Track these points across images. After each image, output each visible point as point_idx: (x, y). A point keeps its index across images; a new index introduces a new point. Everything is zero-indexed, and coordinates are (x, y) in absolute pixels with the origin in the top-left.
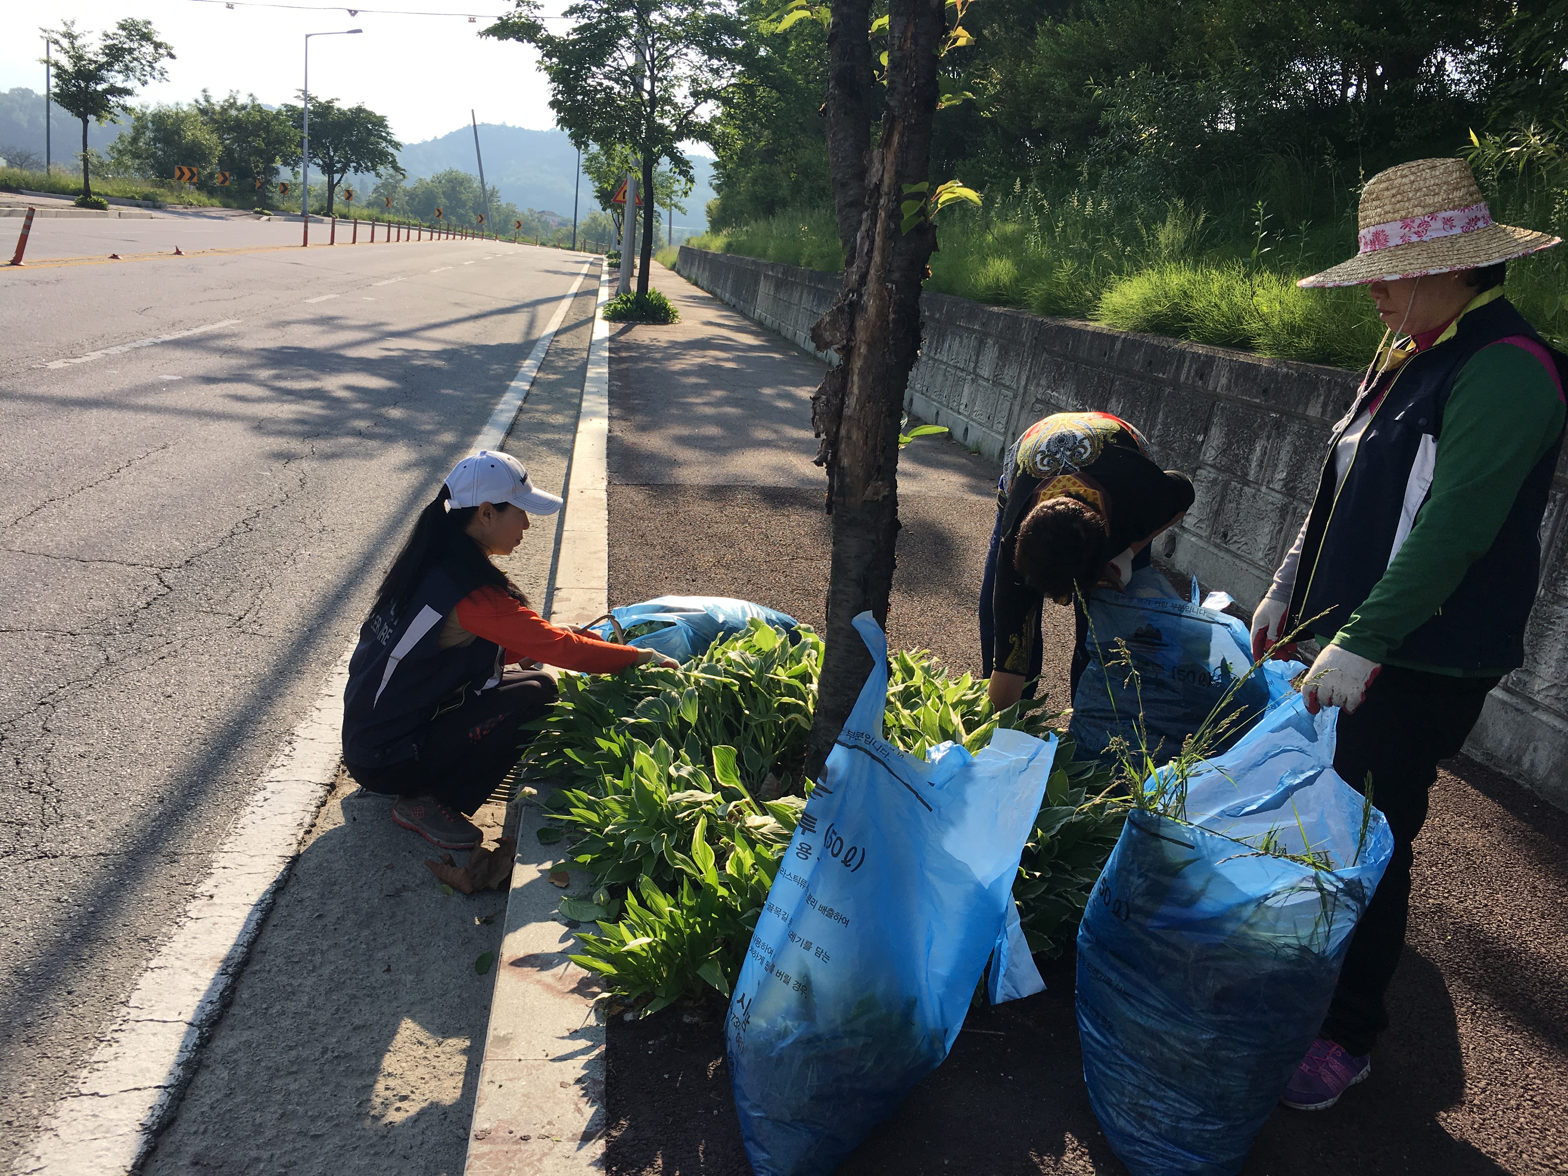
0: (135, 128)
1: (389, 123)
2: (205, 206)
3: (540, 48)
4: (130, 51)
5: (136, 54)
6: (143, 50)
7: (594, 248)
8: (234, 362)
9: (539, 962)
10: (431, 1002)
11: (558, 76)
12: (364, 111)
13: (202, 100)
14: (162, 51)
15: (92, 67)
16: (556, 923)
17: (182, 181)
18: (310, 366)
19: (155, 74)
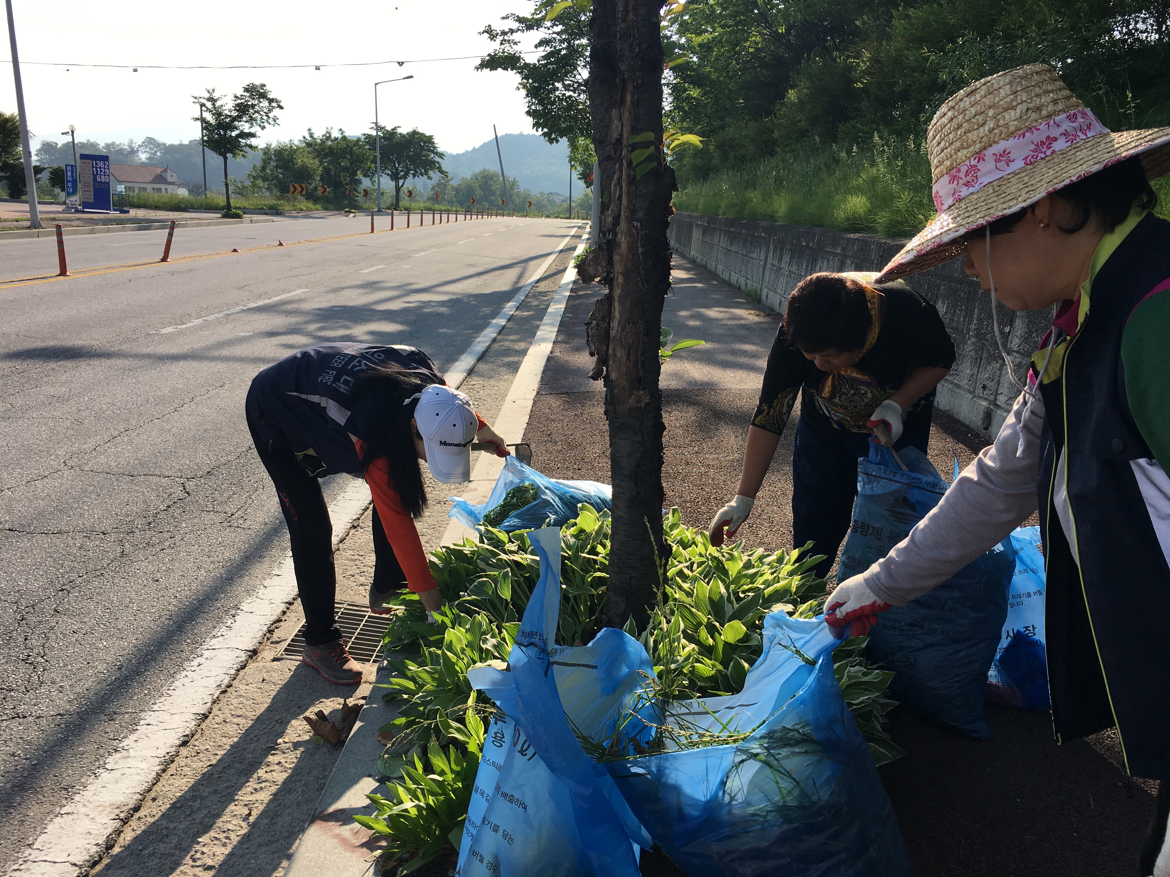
0: (263, 160)
1: (435, 141)
2: (311, 210)
3: (519, 73)
4: (253, 106)
5: (257, 108)
6: (261, 105)
7: (585, 216)
8: (293, 320)
9: (344, 816)
10: (276, 845)
11: (532, 93)
12: (418, 133)
13: (308, 137)
14: (274, 104)
15: (228, 120)
16: (371, 779)
17: (295, 194)
18: (347, 319)
19: (270, 121)
